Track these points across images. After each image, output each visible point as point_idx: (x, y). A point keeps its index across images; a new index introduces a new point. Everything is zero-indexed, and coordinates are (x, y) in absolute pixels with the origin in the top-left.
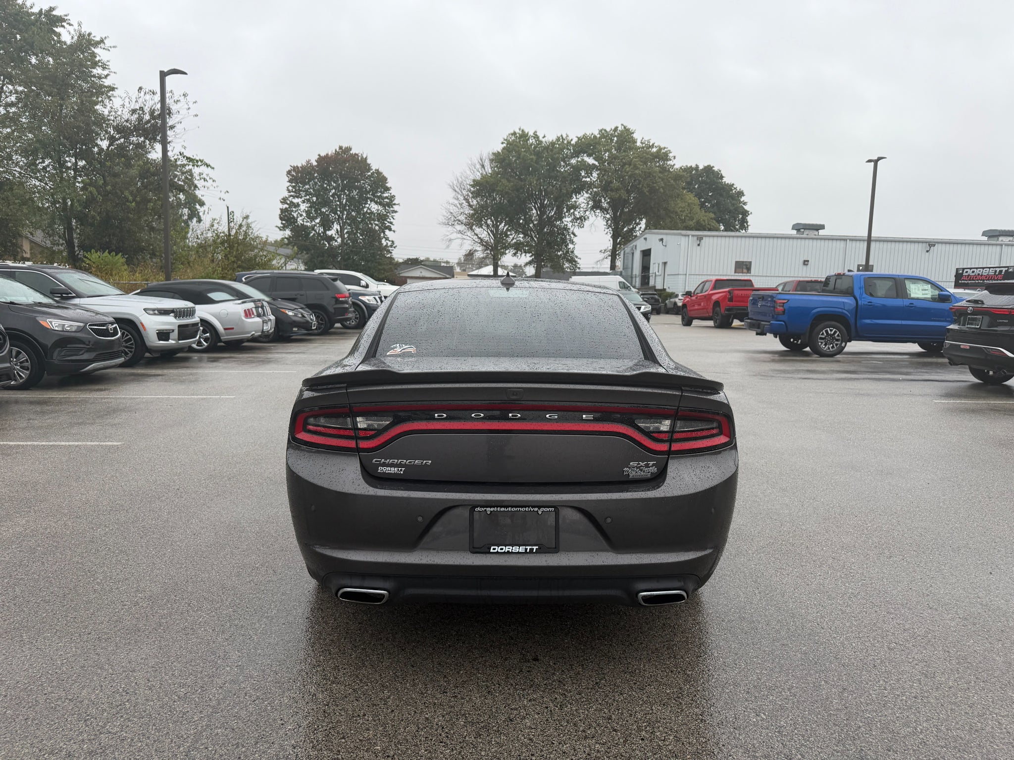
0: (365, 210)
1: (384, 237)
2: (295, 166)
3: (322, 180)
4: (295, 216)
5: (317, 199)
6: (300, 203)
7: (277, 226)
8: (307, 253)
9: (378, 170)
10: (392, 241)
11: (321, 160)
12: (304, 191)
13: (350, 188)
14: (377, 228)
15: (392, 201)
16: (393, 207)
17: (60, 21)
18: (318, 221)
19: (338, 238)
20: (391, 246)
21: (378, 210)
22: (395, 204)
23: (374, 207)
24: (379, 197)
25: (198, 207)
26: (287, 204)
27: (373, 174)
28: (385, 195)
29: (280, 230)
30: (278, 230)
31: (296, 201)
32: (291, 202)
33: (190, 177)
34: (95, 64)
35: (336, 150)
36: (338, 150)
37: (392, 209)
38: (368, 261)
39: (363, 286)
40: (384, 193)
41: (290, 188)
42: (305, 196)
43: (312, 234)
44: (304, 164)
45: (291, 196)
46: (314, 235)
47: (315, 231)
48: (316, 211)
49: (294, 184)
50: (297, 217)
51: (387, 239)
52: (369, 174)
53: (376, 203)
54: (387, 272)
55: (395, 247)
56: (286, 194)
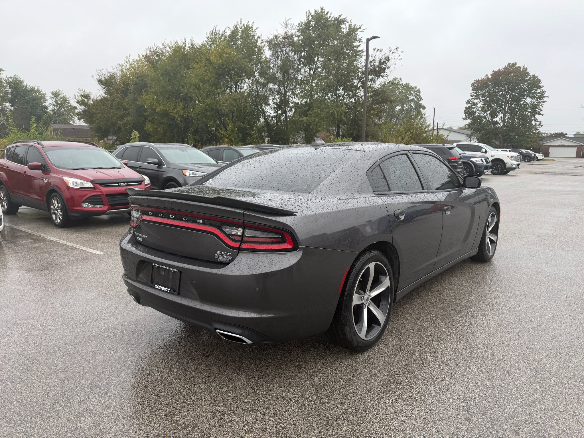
0: (522, 103)
1: (534, 120)
2: (477, 80)
3: (494, 87)
4: (475, 111)
5: (490, 99)
6: (478, 102)
7: (462, 118)
8: (480, 133)
9: (534, 75)
10: (540, 122)
11: (496, 74)
12: (481, 95)
13: (513, 89)
14: (529, 114)
15: (543, 95)
16: (543, 99)
17: (343, 21)
18: (488, 112)
19: (501, 122)
20: (539, 125)
21: (531, 102)
22: (545, 97)
23: (529, 100)
24: (533, 93)
25: (421, 110)
26: (470, 104)
27: (530, 78)
28: (538, 92)
29: (464, 120)
30: (463, 120)
31: (475, 101)
32: (473, 102)
33: (418, 94)
34: (356, 40)
35: (505, 67)
36: (507, 66)
37: (542, 100)
38: (520, 136)
39: (483, 152)
40: (537, 90)
41: (473, 94)
42: (482, 98)
43: (483, 121)
44: (483, 77)
45: (473, 99)
46: (485, 121)
47: (486, 119)
48: (488, 106)
49: (475, 91)
50: (476, 111)
51: (536, 121)
52: (528, 78)
53: (531, 97)
54: (533, 143)
55: (541, 126)
56: (470, 98)
